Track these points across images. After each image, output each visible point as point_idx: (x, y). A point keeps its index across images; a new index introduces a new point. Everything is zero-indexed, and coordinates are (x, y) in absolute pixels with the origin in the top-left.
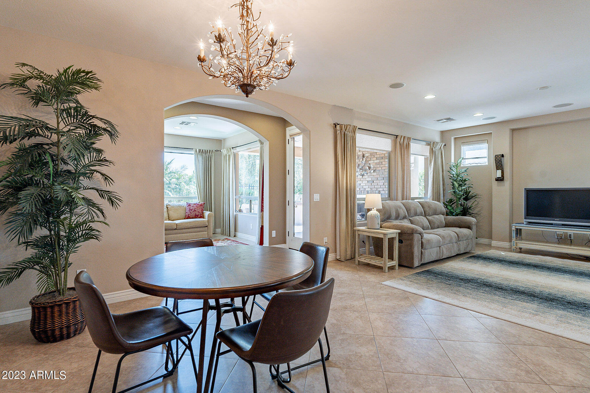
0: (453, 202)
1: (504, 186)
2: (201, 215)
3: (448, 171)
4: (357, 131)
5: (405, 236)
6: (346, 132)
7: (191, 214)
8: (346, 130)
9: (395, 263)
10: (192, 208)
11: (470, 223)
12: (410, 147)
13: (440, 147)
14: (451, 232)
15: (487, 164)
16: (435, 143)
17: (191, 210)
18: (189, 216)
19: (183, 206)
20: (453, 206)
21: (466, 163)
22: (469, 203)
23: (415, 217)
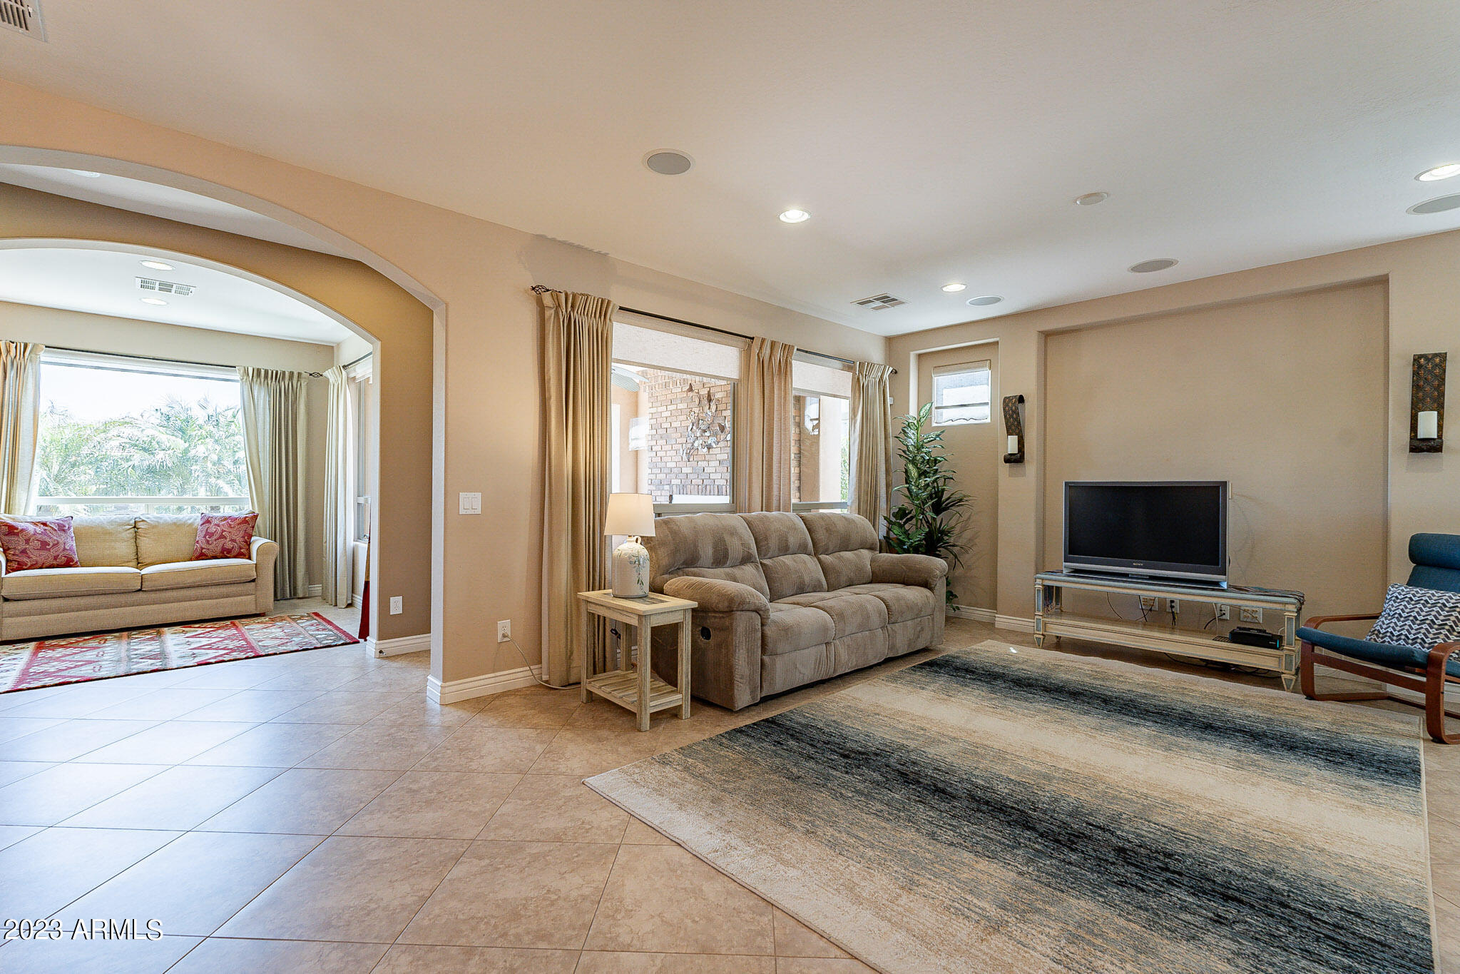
0: (909, 517)
1: (1024, 475)
2: (241, 548)
3: (897, 437)
4: (614, 315)
5: (715, 617)
6: (575, 315)
7: (210, 547)
8: (573, 307)
9: (679, 698)
10: (213, 529)
11: (929, 572)
12: (791, 371)
13: (880, 374)
14: (870, 598)
15: (989, 420)
16: (864, 364)
17: (211, 535)
18: (204, 551)
19: (191, 525)
20: (907, 527)
21: (944, 418)
22: (944, 520)
23: (781, 558)
